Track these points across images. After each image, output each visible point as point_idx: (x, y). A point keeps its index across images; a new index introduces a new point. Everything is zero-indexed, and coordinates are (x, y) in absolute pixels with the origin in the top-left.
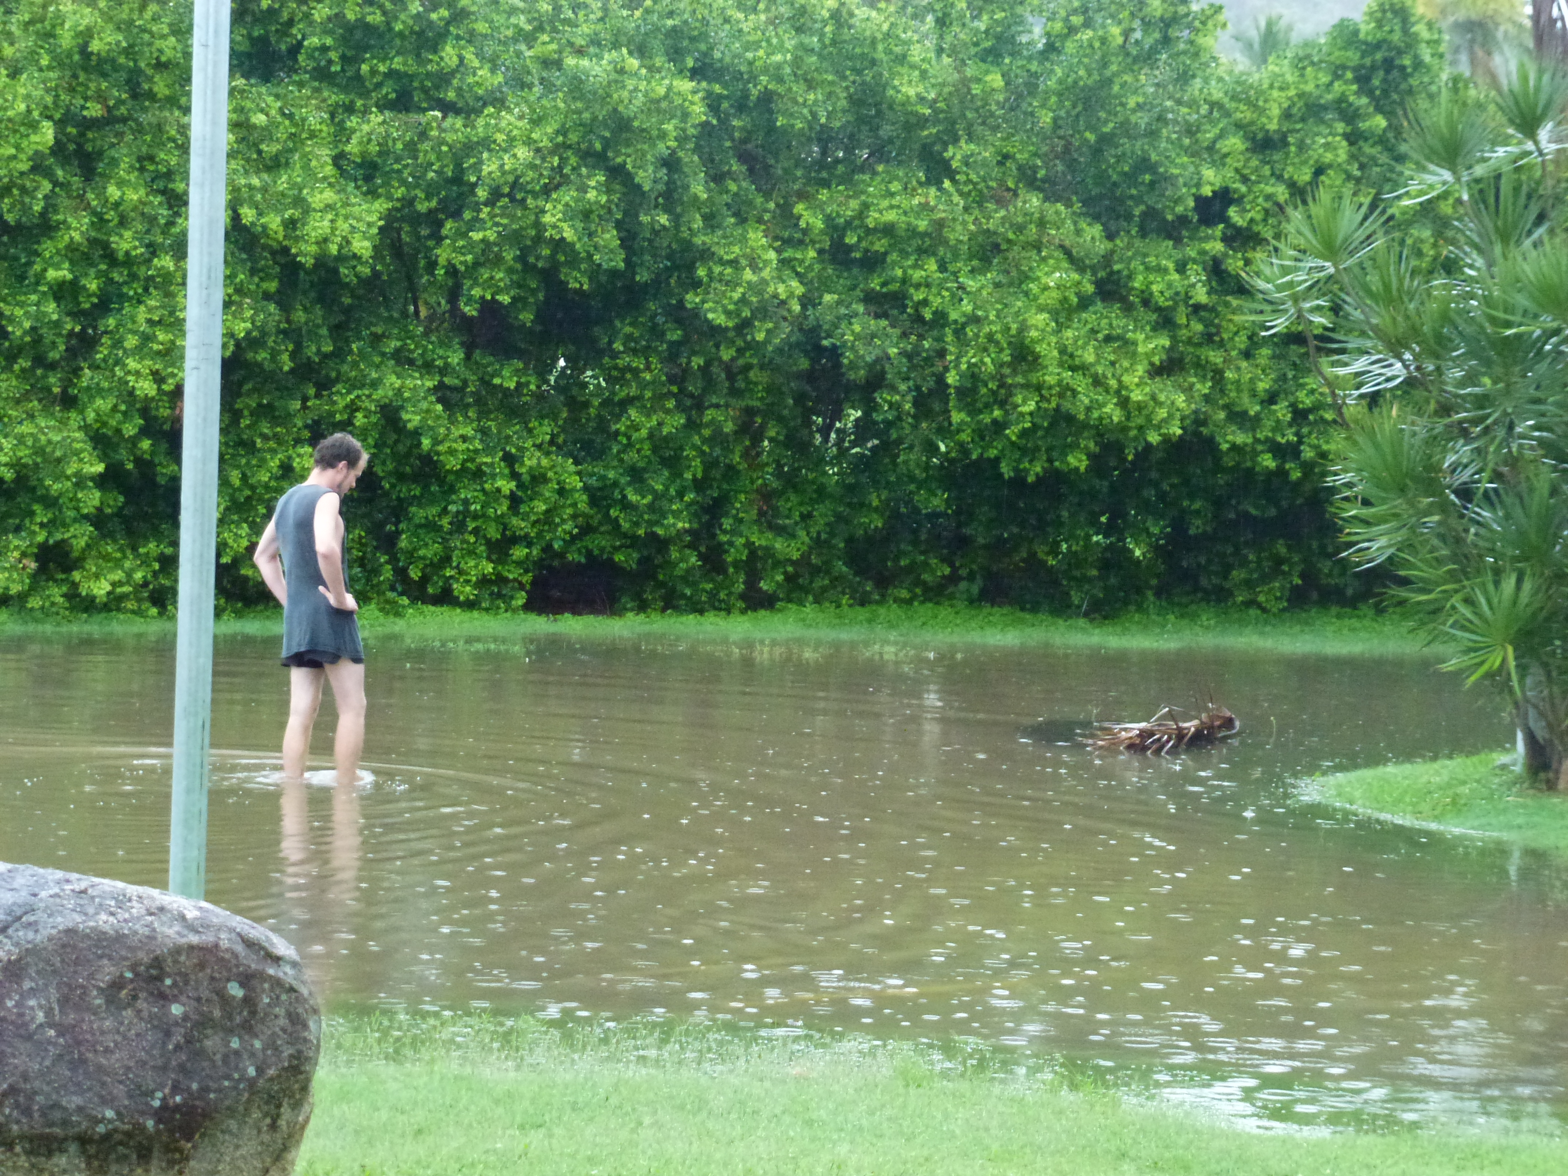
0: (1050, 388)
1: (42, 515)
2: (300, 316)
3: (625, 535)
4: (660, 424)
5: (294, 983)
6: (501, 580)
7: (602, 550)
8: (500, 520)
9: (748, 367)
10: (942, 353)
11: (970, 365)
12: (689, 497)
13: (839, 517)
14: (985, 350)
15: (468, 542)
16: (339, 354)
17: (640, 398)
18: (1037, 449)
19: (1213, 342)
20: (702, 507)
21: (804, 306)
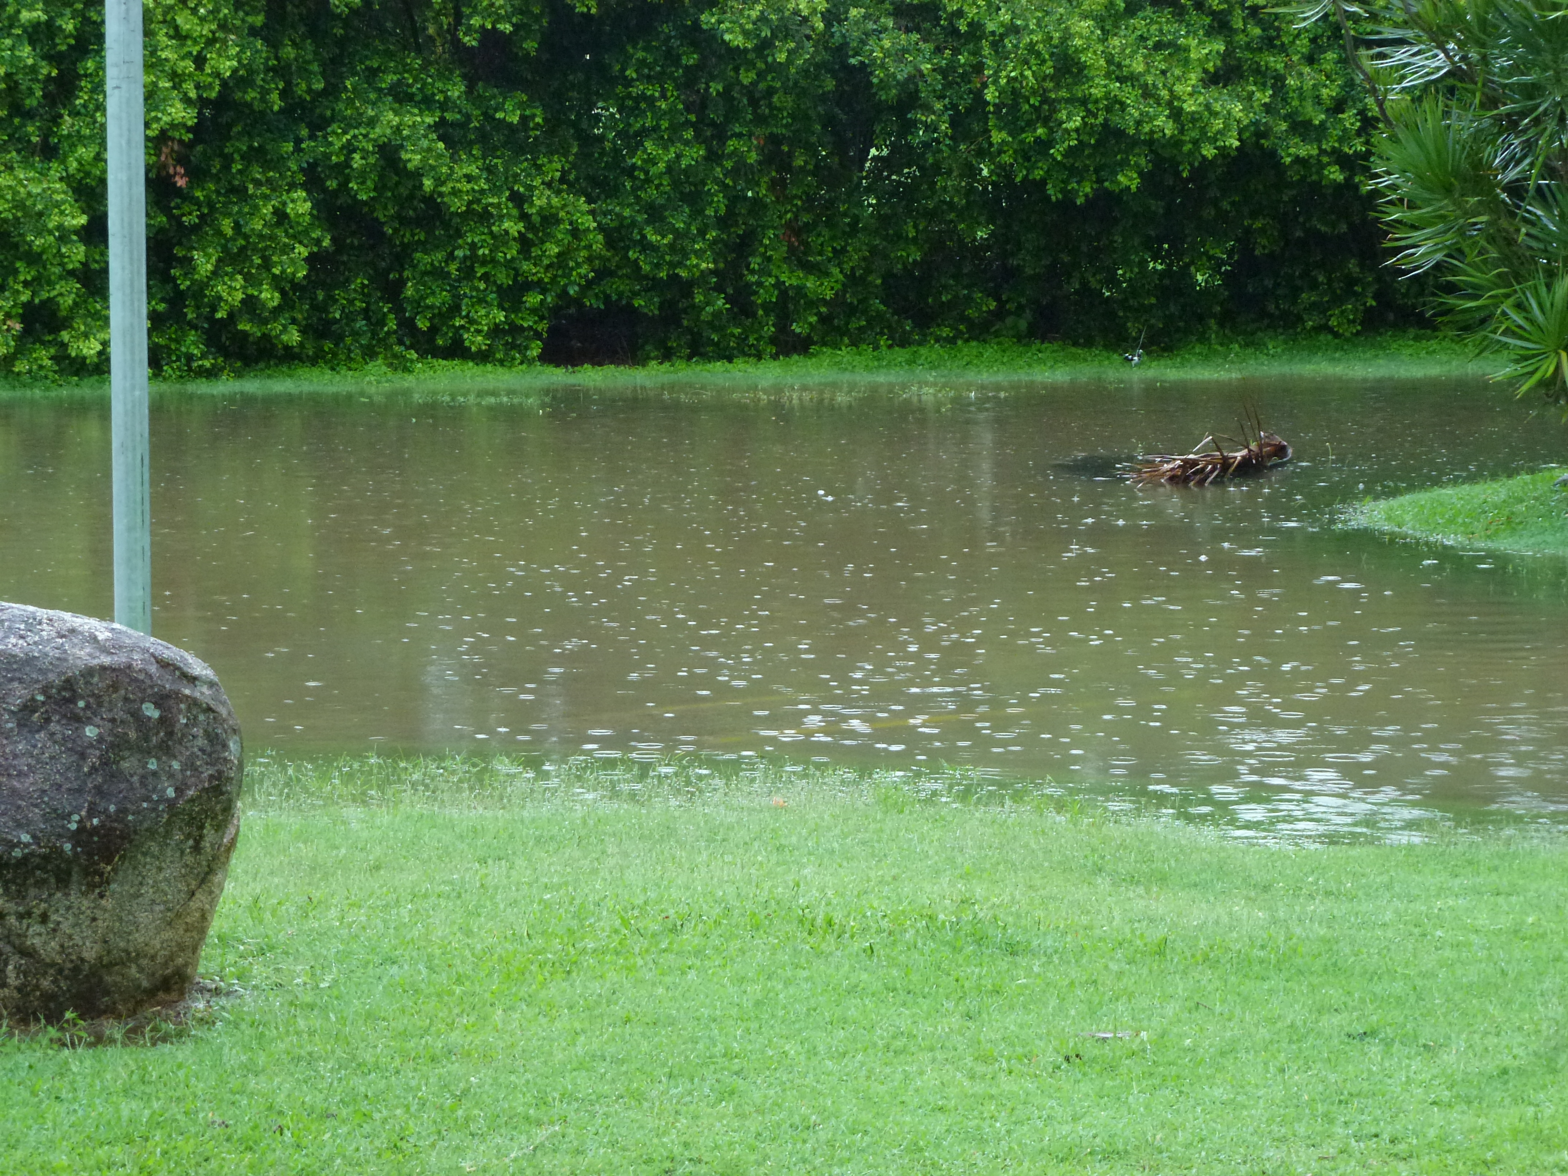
0: (1096, 101)
1: (26, 273)
2: (289, 52)
3: (646, 277)
4: (679, 157)
5: (212, 704)
6: (515, 329)
7: (620, 295)
8: (509, 264)
9: (770, 92)
10: (979, 68)
11: (1010, 80)
12: (712, 235)
13: (873, 250)
14: (1026, 62)
15: (477, 289)
16: (332, 90)
17: (656, 129)
18: (1086, 168)
19: (1274, 47)
20: (726, 245)
21: (828, 25)
